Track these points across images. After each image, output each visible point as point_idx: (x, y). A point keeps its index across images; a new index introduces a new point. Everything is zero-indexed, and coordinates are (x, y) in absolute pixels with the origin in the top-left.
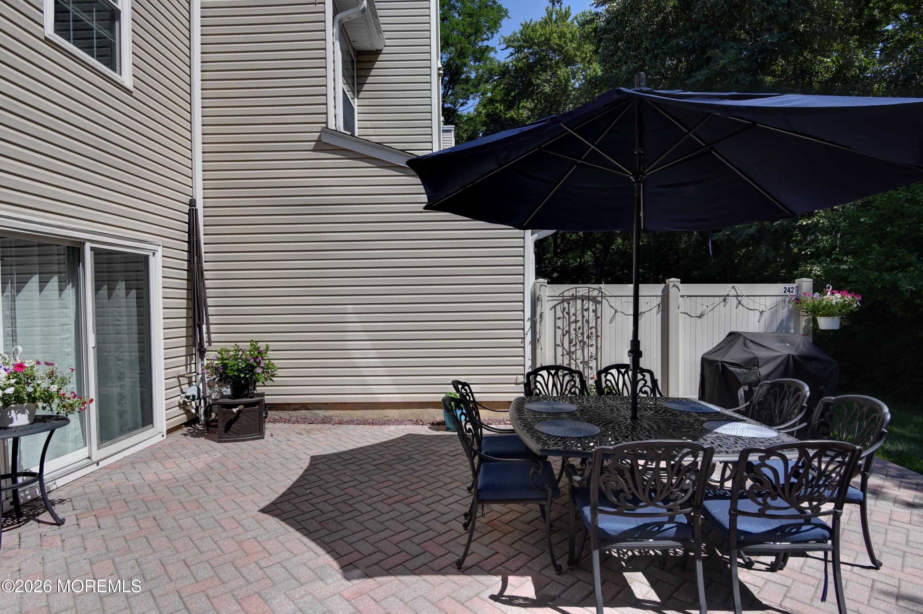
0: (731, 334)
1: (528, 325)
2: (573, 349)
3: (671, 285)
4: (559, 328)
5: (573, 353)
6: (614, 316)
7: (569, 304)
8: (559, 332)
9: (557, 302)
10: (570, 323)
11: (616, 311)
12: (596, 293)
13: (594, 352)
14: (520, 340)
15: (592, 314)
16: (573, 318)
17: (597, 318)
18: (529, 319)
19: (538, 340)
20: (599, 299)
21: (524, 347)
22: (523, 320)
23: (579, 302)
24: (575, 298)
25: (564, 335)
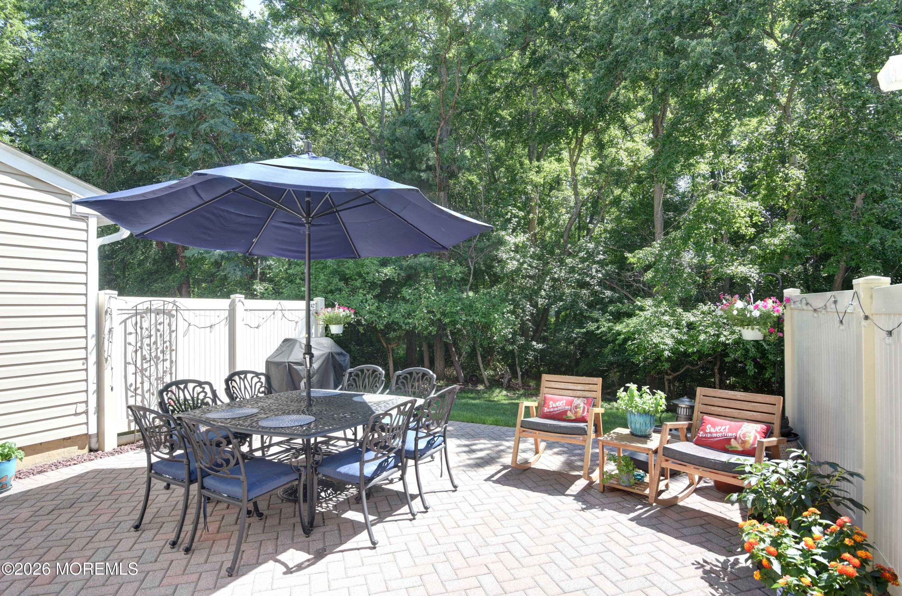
0: (286, 341)
1: (92, 343)
2: (146, 366)
3: (237, 300)
4: (130, 344)
5: (146, 370)
6: (188, 329)
7: (142, 317)
8: (130, 349)
9: (127, 316)
10: (142, 338)
11: (189, 325)
12: (170, 307)
13: (169, 366)
14: (81, 361)
15: (167, 327)
16: (146, 333)
17: (171, 332)
18: (93, 336)
19: (107, 360)
20: (174, 313)
21: (86, 370)
22: (86, 338)
23: (153, 315)
24: (149, 311)
25: (136, 351)
